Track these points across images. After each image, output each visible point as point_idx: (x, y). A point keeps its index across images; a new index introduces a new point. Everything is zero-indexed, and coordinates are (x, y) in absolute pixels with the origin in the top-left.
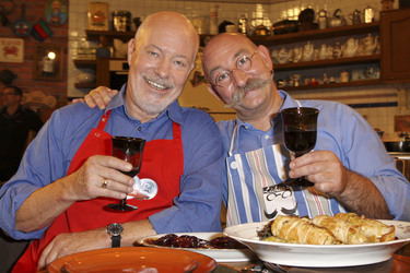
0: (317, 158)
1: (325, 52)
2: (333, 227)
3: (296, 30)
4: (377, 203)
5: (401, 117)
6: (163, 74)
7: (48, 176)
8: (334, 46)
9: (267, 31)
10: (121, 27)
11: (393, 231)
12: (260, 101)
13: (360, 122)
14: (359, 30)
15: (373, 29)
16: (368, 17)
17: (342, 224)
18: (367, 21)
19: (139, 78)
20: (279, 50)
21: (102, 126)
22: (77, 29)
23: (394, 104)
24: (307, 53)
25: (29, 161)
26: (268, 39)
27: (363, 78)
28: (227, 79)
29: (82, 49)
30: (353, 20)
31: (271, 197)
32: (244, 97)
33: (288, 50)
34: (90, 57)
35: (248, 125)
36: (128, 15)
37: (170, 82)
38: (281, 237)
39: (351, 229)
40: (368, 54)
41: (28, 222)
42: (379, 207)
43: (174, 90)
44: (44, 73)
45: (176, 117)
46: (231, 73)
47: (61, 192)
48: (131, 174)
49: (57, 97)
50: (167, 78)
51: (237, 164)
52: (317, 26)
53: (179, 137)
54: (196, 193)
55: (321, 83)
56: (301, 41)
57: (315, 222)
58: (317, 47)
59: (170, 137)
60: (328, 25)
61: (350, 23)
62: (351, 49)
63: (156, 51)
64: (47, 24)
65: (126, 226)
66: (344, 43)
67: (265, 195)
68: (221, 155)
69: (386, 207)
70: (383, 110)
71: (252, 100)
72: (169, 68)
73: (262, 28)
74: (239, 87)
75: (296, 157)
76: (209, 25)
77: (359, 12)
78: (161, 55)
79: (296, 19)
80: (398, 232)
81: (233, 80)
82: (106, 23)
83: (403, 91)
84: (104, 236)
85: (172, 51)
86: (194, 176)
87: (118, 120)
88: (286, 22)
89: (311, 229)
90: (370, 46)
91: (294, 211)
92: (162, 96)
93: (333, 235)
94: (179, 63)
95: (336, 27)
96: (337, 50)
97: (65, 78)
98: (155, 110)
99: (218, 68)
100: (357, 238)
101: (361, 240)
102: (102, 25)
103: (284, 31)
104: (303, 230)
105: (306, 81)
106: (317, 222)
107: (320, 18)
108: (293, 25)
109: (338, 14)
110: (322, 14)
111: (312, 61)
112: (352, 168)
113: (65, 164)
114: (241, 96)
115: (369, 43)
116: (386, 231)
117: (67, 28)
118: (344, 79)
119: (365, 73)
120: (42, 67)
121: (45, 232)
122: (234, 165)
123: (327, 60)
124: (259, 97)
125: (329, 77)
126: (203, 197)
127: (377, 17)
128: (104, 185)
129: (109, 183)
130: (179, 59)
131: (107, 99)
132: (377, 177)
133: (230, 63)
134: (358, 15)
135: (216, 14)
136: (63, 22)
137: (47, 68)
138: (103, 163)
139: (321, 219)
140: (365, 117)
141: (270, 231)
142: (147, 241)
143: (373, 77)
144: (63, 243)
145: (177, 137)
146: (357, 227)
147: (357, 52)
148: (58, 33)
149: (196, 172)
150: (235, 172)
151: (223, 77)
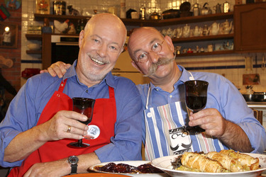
0: (207, 113)
1: (198, 32)
2: (221, 160)
3: (178, 16)
4: (244, 141)
5: (247, 75)
6: (102, 54)
7: (25, 124)
8: (204, 28)
9: (159, 16)
10: (59, 12)
11: (258, 162)
12: (167, 72)
13: (231, 87)
14: (219, 17)
15: (229, 16)
16: (226, 9)
17: (227, 157)
18: (225, 12)
19: (86, 56)
20: (167, 29)
21: (61, 89)
22: (28, 13)
23: (243, 67)
24: (186, 31)
25: (12, 114)
26: (160, 22)
27: (222, 49)
28: (145, 58)
29: (31, 26)
30: (216, 11)
31: (175, 136)
32: (156, 70)
33: (173, 30)
34: (37, 33)
35: (158, 88)
36: (64, 4)
37: (107, 60)
38: (187, 166)
39: (232, 161)
40: (226, 33)
41: (14, 156)
42: (245, 143)
43: (110, 65)
44: (4, 43)
45: (111, 83)
46: (148, 54)
47: (38, 135)
48: (86, 123)
49: (14, 60)
50: (105, 57)
51: (151, 114)
52: (192, 14)
53: (113, 97)
54: (126, 135)
55: (195, 52)
56: (182, 23)
57: (209, 156)
58: (192, 28)
59: (107, 97)
60: (199, 14)
61: (214, 12)
62: (215, 29)
63: (98, 39)
64: (6, 9)
65: (80, 157)
66: (210, 25)
67: (171, 135)
68: (141, 108)
69: (249, 142)
70: (235, 70)
71: (161, 72)
72: (107, 51)
73: (155, 14)
74: (153, 63)
75: (194, 113)
76: (120, 11)
77: (220, 5)
78: (101, 42)
79: (178, 8)
80: (261, 162)
81: (149, 58)
82: (49, 8)
83: (248, 58)
84: (66, 165)
85: (109, 39)
86: (125, 123)
87: (72, 85)
88: (172, 10)
89: (207, 161)
90: (227, 28)
91: (190, 146)
92: (101, 69)
93: (221, 165)
94: (113, 47)
95: (205, 15)
96: (206, 30)
97: (19, 47)
98: (96, 78)
99: (139, 50)
100: (236, 167)
101: (239, 168)
102: (46, 10)
103: (170, 17)
104: (202, 162)
105: (185, 51)
106: (210, 156)
107: (194, 9)
108: (176, 13)
109: (206, 6)
110: (196, 6)
111: (189, 38)
112: (227, 118)
113: (37, 115)
114: (155, 69)
115: (226, 26)
116: (253, 162)
117: (21, 12)
118: (210, 50)
119: (224, 46)
120: (3, 39)
121: (24, 162)
122: (149, 115)
123: (199, 37)
124: (166, 70)
125: (200, 48)
126: (130, 137)
127: (232, 9)
128: (69, 131)
129: (72, 129)
130: (113, 45)
131: (64, 71)
132: (243, 123)
133: (147, 47)
134: (219, 7)
135: (124, 4)
136: (18, 7)
137: (6, 39)
138: (68, 116)
139: (213, 154)
140: (224, 75)
141: (180, 162)
142: (96, 168)
143: (229, 49)
144: (38, 170)
145: (112, 96)
146: (236, 159)
147: (219, 32)
148: (14, 15)
149: (125, 121)
150: (150, 119)
151: (143, 56)
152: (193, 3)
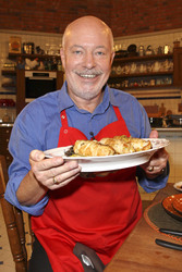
1: (143, 69)
3: (126, 56)
8: (148, 66)
10: (28, 51)
11: (149, 144)
14: (161, 57)
15: (169, 57)
16: (166, 51)
17: (118, 141)
20: (117, 67)
23: (179, 97)
24: (133, 69)
27: (163, 83)
30: (158, 52)
33: (122, 67)
39: (124, 145)
40: (166, 70)
52: (137, 54)
55: (140, 85)
56: (129, 62)
58: (138, 66)
60: (144, 54)
61: (156, 53)
62: (157, 67)
63: (79, 49)
66: (153, 64)
70: (172, 100)
77: (161, 47)
78: (84, 51)
79: (126, 49)
82: (20, 49)
88: (121, 51)
89: (99, 146)
90: (168, 66)
93: (113, 150)
94: (99, 53)
96: (149, 68)
100: (129, 150)
101: (131, 151)
102: (17, 50)
103: (121, 56)
104: (94, 148)
105: (132, 84)
107: (140, 50)
108: (125, 53)
109: (150, 48)
110: (141, 48)
111: (135, 73)
115: (166, 64)
118: (153, 83)
119: (164, 81)
123: (143, 73)
125: (144, 82)
127: (171, 51)
130: (99, 50)
134: (161, 49)
139: (106, 140)
141: (73, 151)
143: (168, 83)
146: (128, 143)
147: (160, 69)
152: (138, 45)
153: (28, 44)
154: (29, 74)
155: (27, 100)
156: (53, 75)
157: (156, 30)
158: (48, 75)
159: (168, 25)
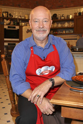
1: (60, 25)
10: (5, 16)
14: (68, 20)
15: (72, 20)
16: (71, 17)
19: (35, 31)
23: (76, 39)
24: (55, 25)
27: (69, 32)
36: (7, 13)
37: (45, 29)
52: (57, 18)
60: (60, 19)
61: (66, 18)
62: (66, 25)
72: (43, 24)
82: (1, 15)
83: (78, 36)
85: (42, 18)
94: (45, 21)
96: (63, 25)
105: (54, 33)
107: (59, 16)
109: (63, 16)
111: (56, 28)
115: (71, 24)
118: (64, 32)
125: (60, 32)
127: (73, 17)
134: (68, 16)
140: (69, 42)
145: (55, 49)
152: (57, 14)
153: (5, 12)
154: (6, 27)
155: (5, 39)
156: (17, 28)
157: (66, 7)
158: (15, 27)
159: (72, 5)
